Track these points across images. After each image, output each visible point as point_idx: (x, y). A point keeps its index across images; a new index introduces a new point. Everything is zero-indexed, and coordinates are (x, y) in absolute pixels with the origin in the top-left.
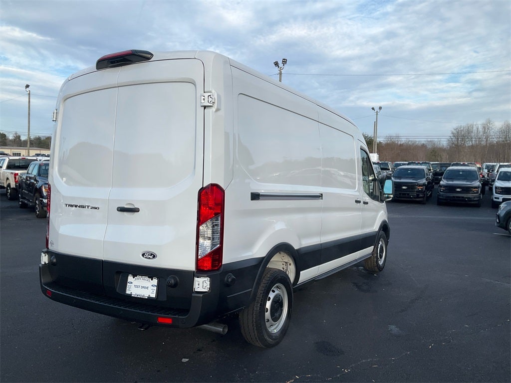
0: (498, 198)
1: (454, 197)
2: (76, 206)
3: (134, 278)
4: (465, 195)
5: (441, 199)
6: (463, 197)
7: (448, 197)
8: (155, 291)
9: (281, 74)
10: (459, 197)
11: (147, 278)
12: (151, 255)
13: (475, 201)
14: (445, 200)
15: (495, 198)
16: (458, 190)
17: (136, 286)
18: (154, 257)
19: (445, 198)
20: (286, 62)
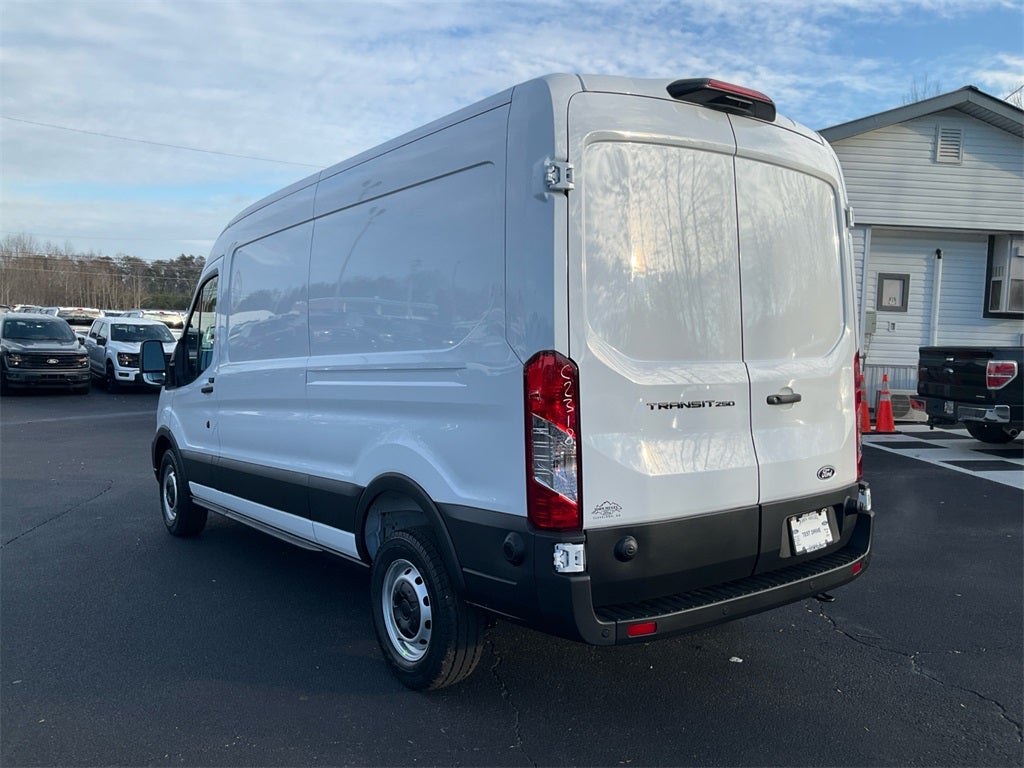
0: (127, 375)
1: (44, 376)
2: (680, 406)
3: (798, 521)
4: (66, 372)
5: (12, 382)
6: (62, 376)
7: (33, 377)
8: (829, 532)
10: (55, 376)
11: (814, 514)
12: (830, 471)
13: (84, 381)
14: (26, 383)
15: (121, 374)
16: (52, 361)
17: (806, 534)
19: (24, 380)
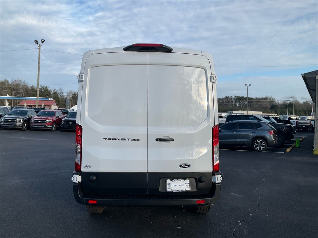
2: (116, 140)
3: (171, 181)
8: (189, 187)
9: (40, 49)
11: (181, 180)
12: (187, 165)
17: (174, 185)
18: (189, 166)
20: (44, 42)
